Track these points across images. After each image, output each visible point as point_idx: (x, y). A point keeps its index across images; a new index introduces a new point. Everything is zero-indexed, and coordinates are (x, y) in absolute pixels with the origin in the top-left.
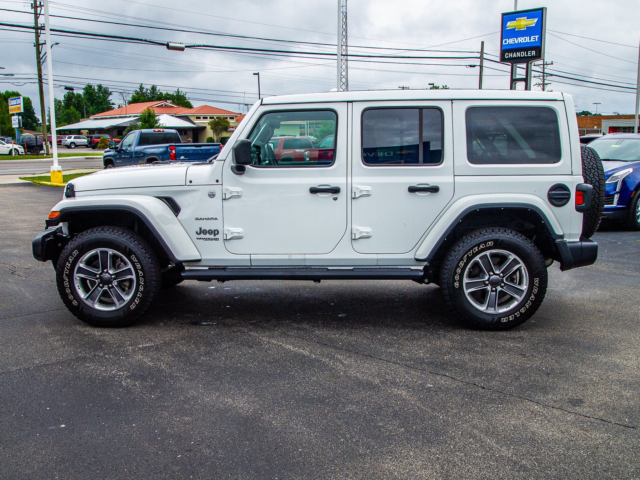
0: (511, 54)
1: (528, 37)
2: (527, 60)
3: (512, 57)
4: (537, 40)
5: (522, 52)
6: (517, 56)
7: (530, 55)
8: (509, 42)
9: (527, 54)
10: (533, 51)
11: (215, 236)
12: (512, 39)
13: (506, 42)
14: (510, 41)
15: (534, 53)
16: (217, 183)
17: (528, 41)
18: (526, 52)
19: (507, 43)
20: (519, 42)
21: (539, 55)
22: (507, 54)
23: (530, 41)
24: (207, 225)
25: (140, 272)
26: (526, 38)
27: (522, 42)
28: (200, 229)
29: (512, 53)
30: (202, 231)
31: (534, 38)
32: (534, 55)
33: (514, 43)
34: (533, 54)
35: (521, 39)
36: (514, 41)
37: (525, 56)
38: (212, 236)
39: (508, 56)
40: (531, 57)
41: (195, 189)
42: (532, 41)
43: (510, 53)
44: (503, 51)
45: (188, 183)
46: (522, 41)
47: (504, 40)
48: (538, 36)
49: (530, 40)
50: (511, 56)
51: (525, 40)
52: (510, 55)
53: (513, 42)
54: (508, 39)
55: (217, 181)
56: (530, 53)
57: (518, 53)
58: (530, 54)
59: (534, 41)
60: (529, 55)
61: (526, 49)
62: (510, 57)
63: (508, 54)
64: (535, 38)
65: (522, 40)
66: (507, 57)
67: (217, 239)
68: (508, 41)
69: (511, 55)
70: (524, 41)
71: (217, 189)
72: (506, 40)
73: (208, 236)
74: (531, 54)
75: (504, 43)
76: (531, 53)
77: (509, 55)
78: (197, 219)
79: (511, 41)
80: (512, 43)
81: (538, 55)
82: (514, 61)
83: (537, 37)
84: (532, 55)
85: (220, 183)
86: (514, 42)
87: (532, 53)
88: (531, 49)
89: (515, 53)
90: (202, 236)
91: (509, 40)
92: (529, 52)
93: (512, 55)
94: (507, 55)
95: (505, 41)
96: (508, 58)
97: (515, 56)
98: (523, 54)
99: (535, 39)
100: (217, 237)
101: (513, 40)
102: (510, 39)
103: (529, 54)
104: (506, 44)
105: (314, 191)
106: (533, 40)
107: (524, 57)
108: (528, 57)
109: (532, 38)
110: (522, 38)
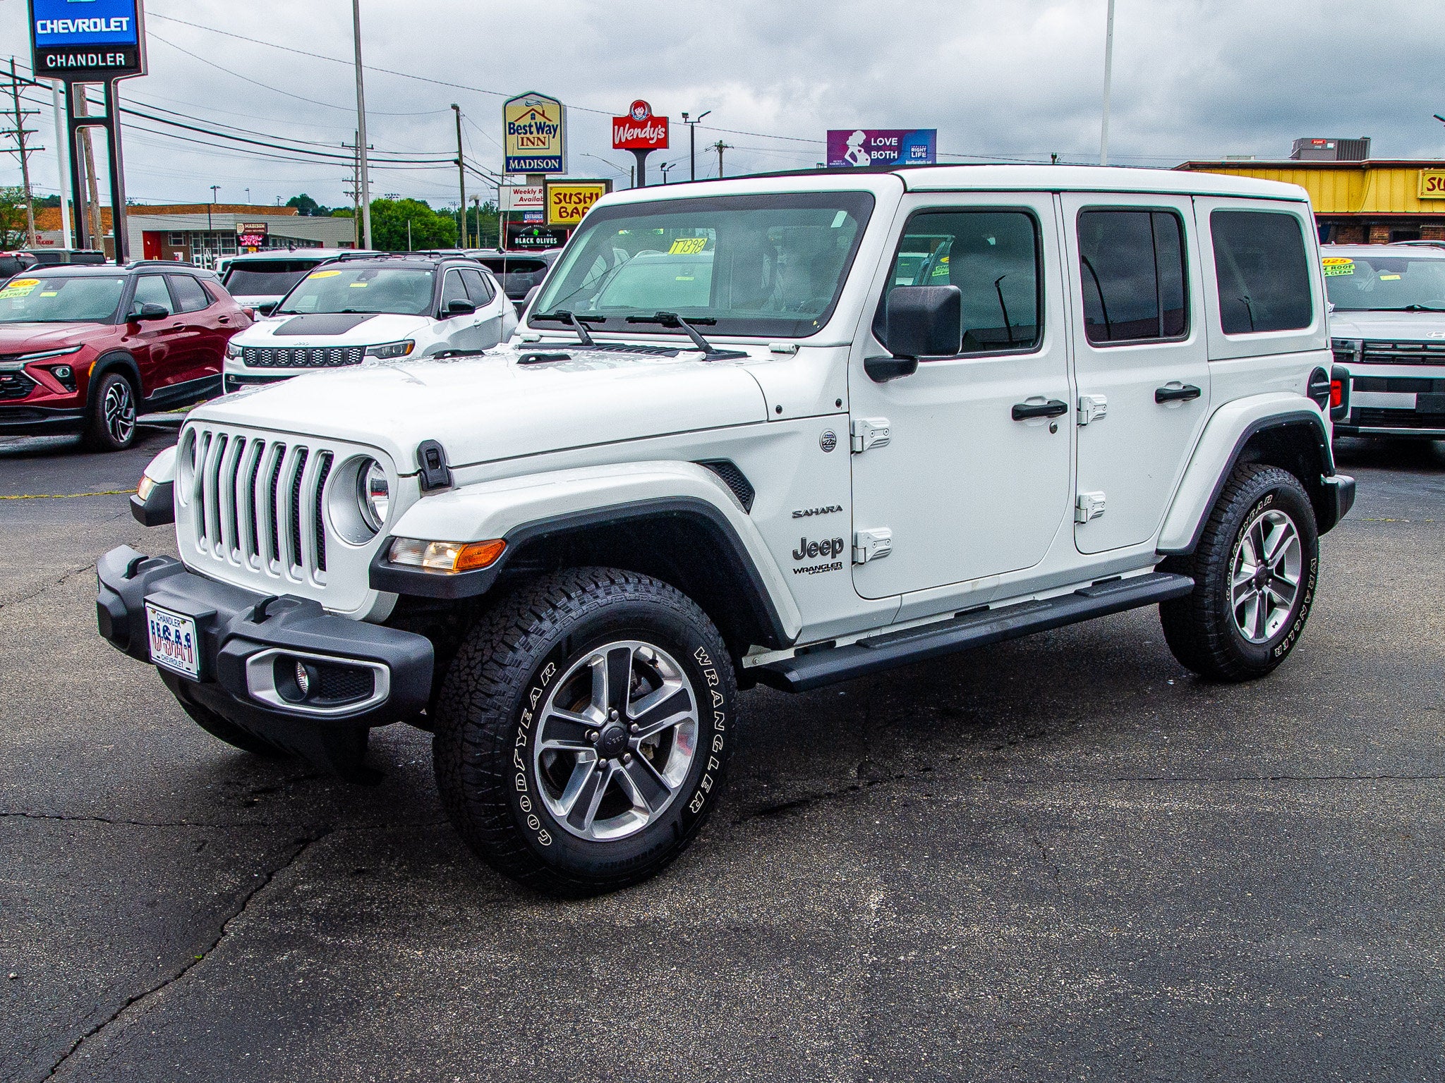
0: (61, 58)
1: (103, 20)
2: (107, 75)
3: (64, 65)
4: (125, 28)
5: (90, 56)
6: (79, 64)
7: (113, 64)
8: (52, 29)
9: (104, 60)
10: (118, 55)
11: (833, 557)
12: (61, 21)
13: (44, 27)
14: (55, 26)
15: (121, 58)
16: (838, 410)
17: (104, 29)
18: (100, 55)
19: (49, 31)
20: (81, 30)
21: (134, 66)
22: (51, 58)
23: (108, 30)
24: (819, 531)
25: (717, 696)
26: (98, 20)
27: (87, 30)
28: (803, 541)
29: (64, 56)
30: (808, 549)
31: (118, 24)
32: (123, 63)
33: (67, 31)
34: (121, 62)
35: (84, 23)
36: (66, 26)
37: (100, 64)
38: (828, 560)
39: (54, 63)
40: (116, 67)
41: (791, 430)
42: (113, 28)
43: (58, 56)
44: (39, 49)
45: (774, 415)
46: (89, 27)
47: (39, 24)
48: (128, 19)
49: (108, 26)
50: (62, 63)
51: (96, 27)
52: (59, 60)
53: (64, 29)
54: (49, 22)
55: (839, 403)
56: (111, 57)
57: (79, 56)
58: (111, 62)
59: (119, 29)
60: (109, 64)
61: (102, 47)
62: (59, 65)
63: (54, 58)
64: (121, 22)
65: (87, 24)
66: (51, 63)
67: (838, 566)
68: (49, 26)
69: (61, 61)
70: (93, 29)
71: (839, 427)
72: (44, 22)
73: (819, 560)
74: (115, 61)
75: (40, 31)
76: (115, 57)
77: (56, 61)
78: (797, 515)
79: (58, 26)
80: (61, 31)
81: (132, 63)
82: (73, 75)
83: (125, 20)
84: (118, 64)
85: (844, 407)
86: (68, 28)
87: (118, 59)
88: (115, 48)
89: (71, 57)
90: (807, 562)
91: (52, 23)
92: (108, 55)
93: (64, 60)
94: (52, 61)
95: (42, 24)
96: (56, 68)
97: (72, 62)
98: (94, 60)
99: (121, 26)
100: (839, 558)
101: (63, 24)
102: (55, 22)
103: (109, 59)
104: (45, 32)
105: (1020, 414)
106: (116, 27)
107: (97, 67)
108: (107, 67)
109: (113, 24)
110: (86, 21)
